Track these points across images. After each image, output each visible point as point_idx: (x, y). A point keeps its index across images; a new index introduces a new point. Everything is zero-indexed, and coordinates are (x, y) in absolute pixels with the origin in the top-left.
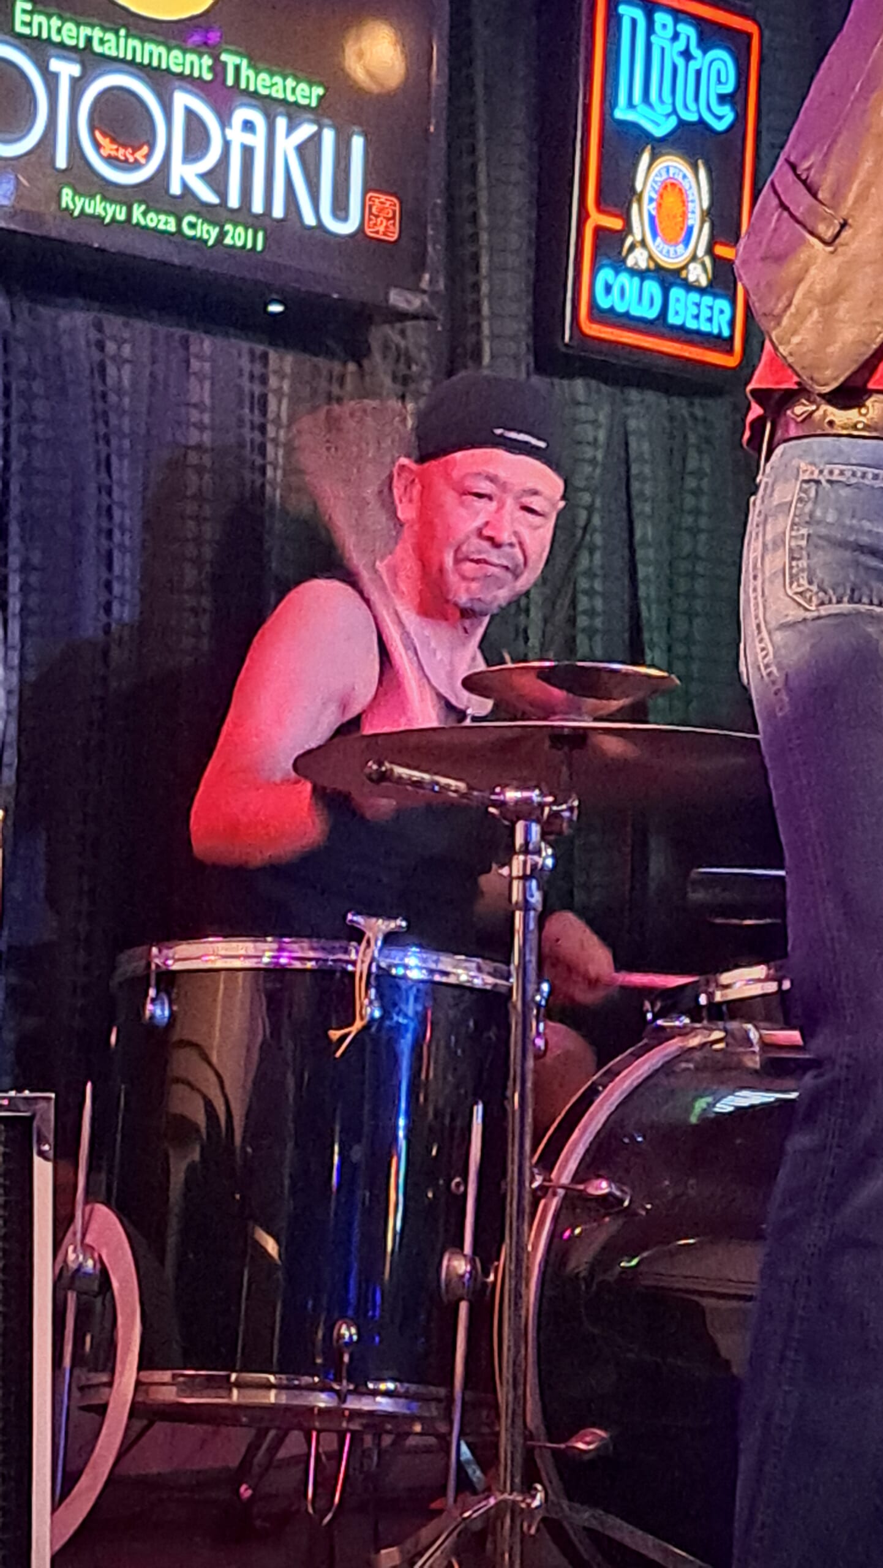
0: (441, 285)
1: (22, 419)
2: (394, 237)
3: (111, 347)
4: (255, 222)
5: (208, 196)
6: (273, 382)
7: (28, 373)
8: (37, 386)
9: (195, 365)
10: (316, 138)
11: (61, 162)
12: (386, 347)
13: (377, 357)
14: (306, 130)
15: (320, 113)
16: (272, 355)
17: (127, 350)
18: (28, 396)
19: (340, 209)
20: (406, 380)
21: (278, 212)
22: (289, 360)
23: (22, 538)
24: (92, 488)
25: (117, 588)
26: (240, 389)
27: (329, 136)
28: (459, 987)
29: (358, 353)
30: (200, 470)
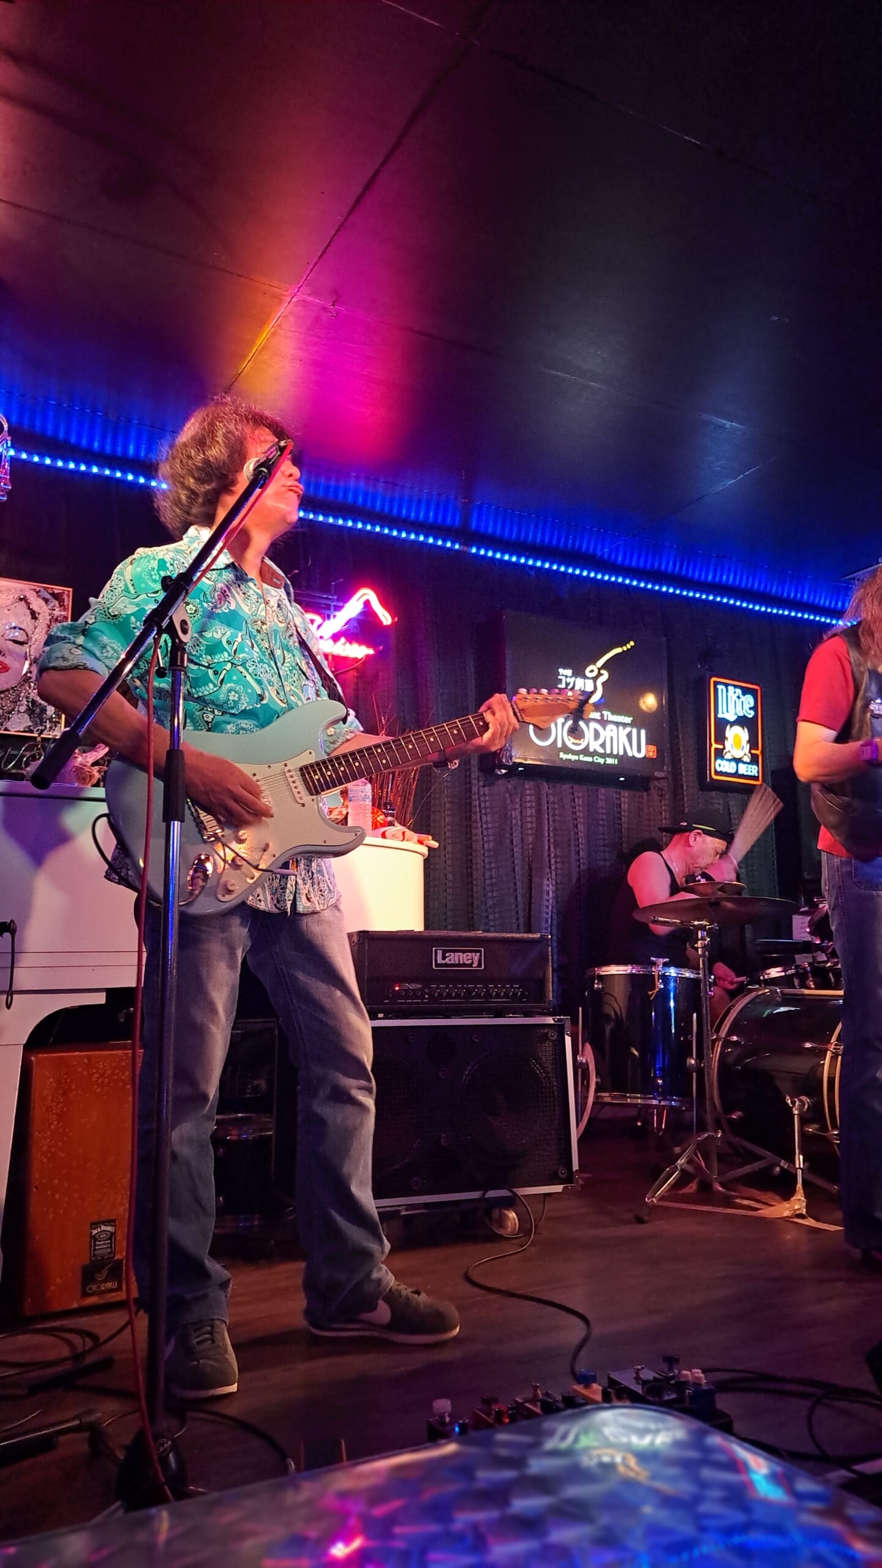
0: (670, 769)
1: (552, 815)
2: (655, 757)
3: (576, 794)
4: (615, 757)
5: (601, 751)
6: (622, 799)
7: (553, 803)
8: (556, 806)
9: (600, 797)
10: (631, 732)
11: (560, 745)
12: (655, 787)
13: (653, 790)
14: (628, 729)
15: (632, 725)
16: (622, 792)
17: (580, 794)
18: (554, 809)
19: (639, 750)
20: (661, 796)
21: (621, 753)
22: (627, 792)
23: (554, 848)
24: (573, 833)
25: (581, 861)
26: (613, 802)
27: (635, 731)
28: (686, 978)
29: (647, 789)
30: (603, 826)
